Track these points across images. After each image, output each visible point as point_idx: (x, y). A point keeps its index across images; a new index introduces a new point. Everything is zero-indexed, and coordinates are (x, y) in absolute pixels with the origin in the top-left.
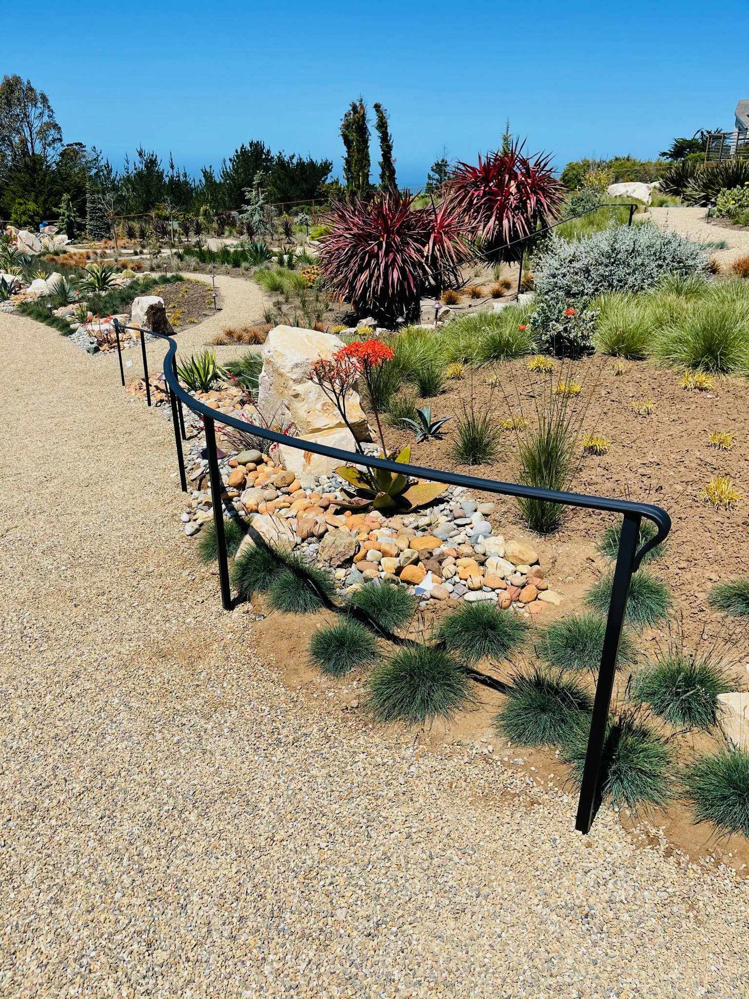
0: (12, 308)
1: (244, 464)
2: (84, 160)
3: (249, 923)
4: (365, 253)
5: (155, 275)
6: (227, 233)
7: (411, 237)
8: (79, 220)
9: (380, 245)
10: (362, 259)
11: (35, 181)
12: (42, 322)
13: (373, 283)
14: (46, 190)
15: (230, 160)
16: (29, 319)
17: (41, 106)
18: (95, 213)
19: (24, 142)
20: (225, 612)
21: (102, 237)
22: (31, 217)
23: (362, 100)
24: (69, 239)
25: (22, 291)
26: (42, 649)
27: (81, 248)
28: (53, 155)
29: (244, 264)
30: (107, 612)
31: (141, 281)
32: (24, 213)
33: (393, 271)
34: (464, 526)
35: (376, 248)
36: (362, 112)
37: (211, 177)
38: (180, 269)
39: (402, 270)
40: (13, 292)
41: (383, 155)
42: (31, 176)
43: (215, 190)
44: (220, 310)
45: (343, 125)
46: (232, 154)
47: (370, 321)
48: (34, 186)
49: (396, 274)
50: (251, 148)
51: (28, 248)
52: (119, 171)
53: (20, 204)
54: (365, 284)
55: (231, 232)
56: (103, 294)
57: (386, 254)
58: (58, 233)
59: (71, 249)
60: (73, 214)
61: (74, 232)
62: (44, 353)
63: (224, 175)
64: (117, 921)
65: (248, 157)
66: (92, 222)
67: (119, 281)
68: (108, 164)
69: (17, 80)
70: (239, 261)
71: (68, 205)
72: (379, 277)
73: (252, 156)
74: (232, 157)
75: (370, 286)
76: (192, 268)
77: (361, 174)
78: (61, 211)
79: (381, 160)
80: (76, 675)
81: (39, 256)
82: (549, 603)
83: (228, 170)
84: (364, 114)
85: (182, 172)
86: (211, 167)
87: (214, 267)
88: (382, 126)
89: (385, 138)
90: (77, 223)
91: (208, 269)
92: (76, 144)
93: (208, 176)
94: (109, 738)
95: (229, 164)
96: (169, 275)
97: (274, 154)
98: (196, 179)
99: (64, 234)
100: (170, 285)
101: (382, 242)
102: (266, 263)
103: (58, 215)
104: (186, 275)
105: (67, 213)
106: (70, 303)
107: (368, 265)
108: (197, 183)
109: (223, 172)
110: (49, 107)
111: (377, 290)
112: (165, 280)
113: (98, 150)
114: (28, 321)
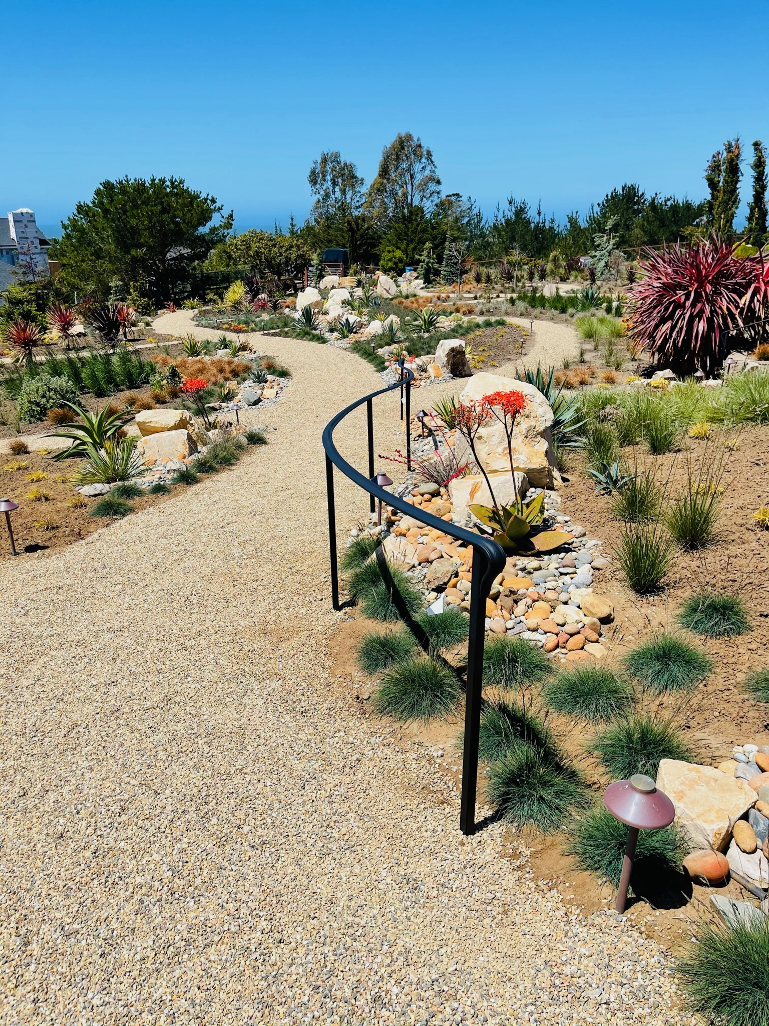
0: (348, 346)
1: (422, 495)
2: (459, 209)
3: (187, 816)
4: (670, 303)
5: (480, 320)
6: (572, 278)
7: (726, 287)
8: (436, 266)
9: (687, 296)
10: (667, 309)
11: (408, 231)
12: (365, 359)
13: (674, 334)
14: (417, 238)
15: (599, 205)
16: (357, 355)
17: (426, 161)
18: (451, 260)
19: (405, 195)
20: (333, 610)
21: (454, 281)
22: (395, 263)
23: (738, 140)
24: (424, 283)
25: (362, 330)
26: (192, 611)
27: (432, 292)
28: (429, 207)
29: (571, 310)
30: (252, 594)
31: (465, 325)
32: (390, 260)
33: (699, 322)
34: (566, 574)
35: (683, 298)
36: (737, 151)
37: (576, 222)
38: (507, 314)
39: (710, 321)
40: (354, 330)
41: (754, 196)
42: (406, 226)
43: (578, 234)
44: (525, 354)
45: (709, 166)
46: (601, 199)
47: (668, 373)
48: (407, 235)
49: (701, 326)
50: (623, 191)
51: (385, 291)
52: (489, 219)
53: (389, 252)
54: (666, 335)
55: (576, 277)
56: (426, 335)
57: (693, 305)
58: (417, 278)
59: (423, 294)
60: (432, 261)
61: (429, 278)
62: (354, 387)
63: (590, 220)
64: (114, 790)
65: (619, 200)
66: (446, 268)
67: (446, 324)
68: (479, 212)
69: (409, 137)
70: (566, 307)
71: (429, 253)
72: (681, 329)
73: (623, 199)
74: (601, 203)
75: (671, 336)
76: (519, 313)
77: (723, 216)
78: (422, 258)
79: (751, 200)
80: (199, 633)
81: (392, 299)
82: (591, 654)
83: (595, 215)
84: (739, 154)
85: (548, 218)
86: (577, 212)
87: (541, 313)
88: (759, 165)
89: (759, 179)
90: (434, 269)
91: (533, 314)
92: (454, 195)
93: (573, 221)
94: (189, 679)
95: (597, 209)
96: (493, 319)
97: (648, 197)
98: (562, 225)
99: (421, 279)
100: (491, 328)
101: (691, 291)
102: (593, 310)
103: (419, 261)
104: (509, 320)
105: (427, 260)
106: (395, 343)
107: (671, 317)
108: (561, 228)
109: (590, 217)
110: (432, 162)
111: (678, 342)
112: (488, 324)
113: (473, 199)
114: (356, 357)
